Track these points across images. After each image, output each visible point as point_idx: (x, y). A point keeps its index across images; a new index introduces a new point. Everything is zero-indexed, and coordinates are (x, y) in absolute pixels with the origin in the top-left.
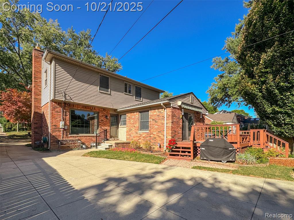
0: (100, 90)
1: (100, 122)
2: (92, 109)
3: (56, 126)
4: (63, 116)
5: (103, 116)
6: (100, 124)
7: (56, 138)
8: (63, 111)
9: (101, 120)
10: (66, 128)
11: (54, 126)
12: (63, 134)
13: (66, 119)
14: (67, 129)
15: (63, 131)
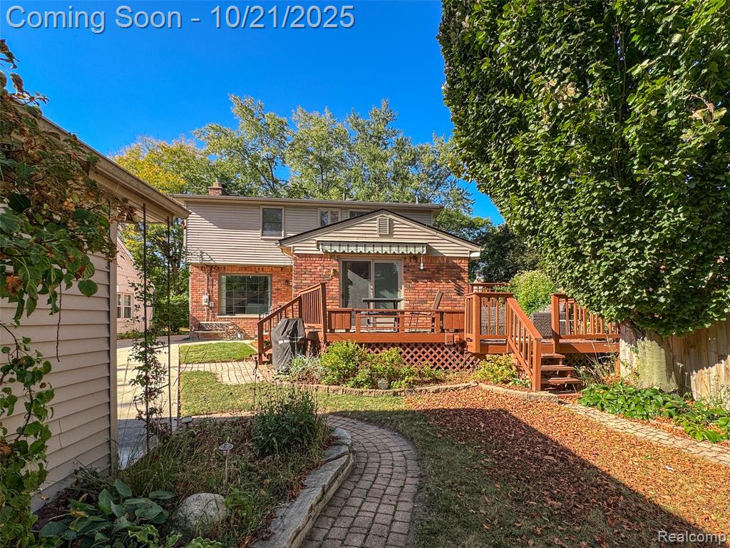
0: (263, 235)
1: (274, 293)
2: (257, 270)
3: (197, 302)
4: (208, 285)
5: (279, 281)
6: (274, 297)
7: (198, 321)
8: (208, 279)
9: (276, 289)
10: (212, 304)
11: (195, 302)
12: (208, 314)
13: (212, 291)
14: (213, 306)
15: (208, 310)
